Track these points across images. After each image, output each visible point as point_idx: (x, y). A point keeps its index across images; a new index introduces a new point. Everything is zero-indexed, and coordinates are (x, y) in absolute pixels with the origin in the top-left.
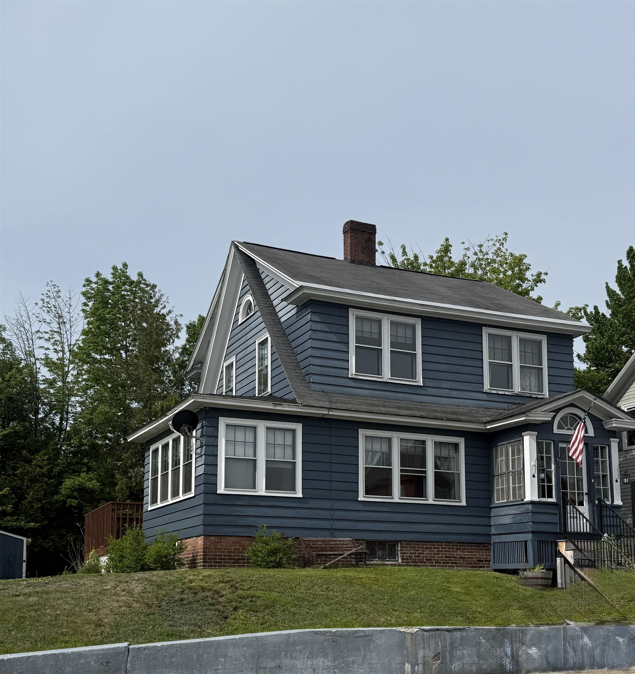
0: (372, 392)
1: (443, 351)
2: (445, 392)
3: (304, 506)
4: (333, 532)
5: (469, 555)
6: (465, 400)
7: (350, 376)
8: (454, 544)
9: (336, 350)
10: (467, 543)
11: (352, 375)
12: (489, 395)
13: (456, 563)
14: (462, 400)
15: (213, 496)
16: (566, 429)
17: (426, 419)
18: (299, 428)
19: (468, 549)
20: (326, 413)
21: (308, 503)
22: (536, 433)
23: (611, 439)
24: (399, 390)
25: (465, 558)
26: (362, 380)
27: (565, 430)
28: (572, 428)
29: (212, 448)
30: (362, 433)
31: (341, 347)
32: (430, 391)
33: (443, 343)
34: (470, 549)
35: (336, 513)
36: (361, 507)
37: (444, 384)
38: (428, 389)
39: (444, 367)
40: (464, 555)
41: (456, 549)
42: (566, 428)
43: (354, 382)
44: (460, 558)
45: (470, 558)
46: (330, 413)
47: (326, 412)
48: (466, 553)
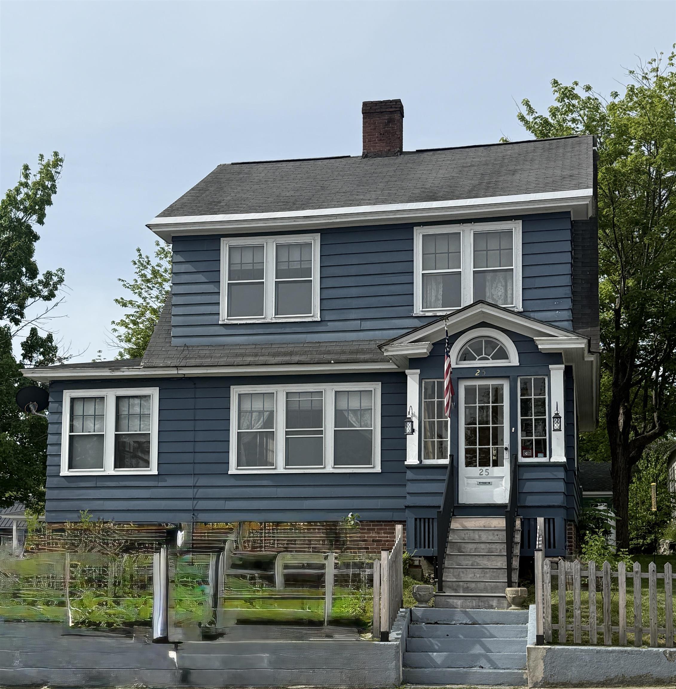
0: (251, 338)
1: (353, 270)
2: (355, 325)
3: (160, 484)
4: (196, 514)
5: (387, 537)
6: (384, 332)
7: (220, 322)
8: (365, 523)
9: (203, 293)
10: (383, 521)
11: (224, 321)
12: (421, 319)
13: (368, 548)
14: (380, 332)
15: (56, 479)
16: (479, 360)
17: (306, 365)
18: (154, 392)
19: (386, 529)
20: (176, 372)
21: (166, 481)
22: (418, 371)
23: (550, 366)
24: (288, 330)
25: (381, 541)
26: (237, 324)
27: (476, 361)
28: (489, 357)
29: (56, 426)
30: (235, 391)
31: (211, 288)
32: (331, 326)
33: (354, 260)
34: (389, 529)
35: (201, 490)
36: (233, 482)
37: (353, 314)
38: (329, 323)
39: (354, 292)
40: (379, 537)
41: (368, 529)
42: (478, 358)
43: (226, 329)
44: (373, 541)
45: (387, 541)
46: (180, 372)
47: (174, 372)
48: (383, 535)
